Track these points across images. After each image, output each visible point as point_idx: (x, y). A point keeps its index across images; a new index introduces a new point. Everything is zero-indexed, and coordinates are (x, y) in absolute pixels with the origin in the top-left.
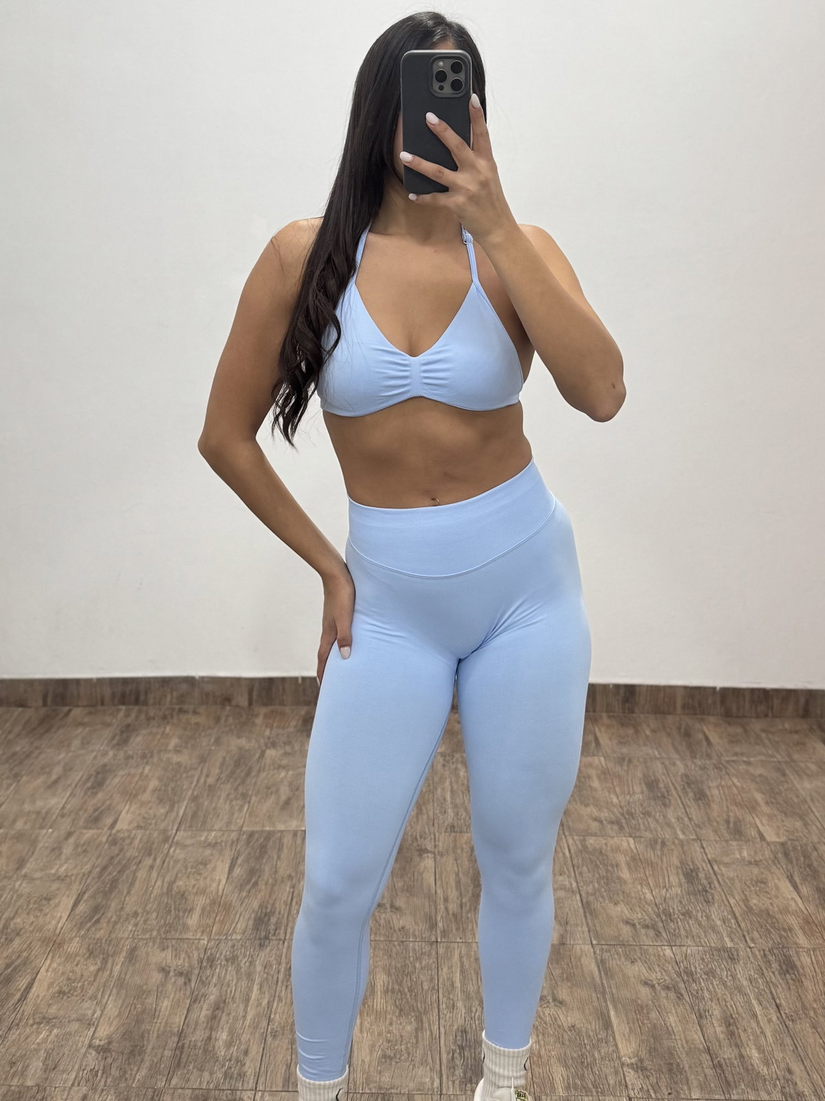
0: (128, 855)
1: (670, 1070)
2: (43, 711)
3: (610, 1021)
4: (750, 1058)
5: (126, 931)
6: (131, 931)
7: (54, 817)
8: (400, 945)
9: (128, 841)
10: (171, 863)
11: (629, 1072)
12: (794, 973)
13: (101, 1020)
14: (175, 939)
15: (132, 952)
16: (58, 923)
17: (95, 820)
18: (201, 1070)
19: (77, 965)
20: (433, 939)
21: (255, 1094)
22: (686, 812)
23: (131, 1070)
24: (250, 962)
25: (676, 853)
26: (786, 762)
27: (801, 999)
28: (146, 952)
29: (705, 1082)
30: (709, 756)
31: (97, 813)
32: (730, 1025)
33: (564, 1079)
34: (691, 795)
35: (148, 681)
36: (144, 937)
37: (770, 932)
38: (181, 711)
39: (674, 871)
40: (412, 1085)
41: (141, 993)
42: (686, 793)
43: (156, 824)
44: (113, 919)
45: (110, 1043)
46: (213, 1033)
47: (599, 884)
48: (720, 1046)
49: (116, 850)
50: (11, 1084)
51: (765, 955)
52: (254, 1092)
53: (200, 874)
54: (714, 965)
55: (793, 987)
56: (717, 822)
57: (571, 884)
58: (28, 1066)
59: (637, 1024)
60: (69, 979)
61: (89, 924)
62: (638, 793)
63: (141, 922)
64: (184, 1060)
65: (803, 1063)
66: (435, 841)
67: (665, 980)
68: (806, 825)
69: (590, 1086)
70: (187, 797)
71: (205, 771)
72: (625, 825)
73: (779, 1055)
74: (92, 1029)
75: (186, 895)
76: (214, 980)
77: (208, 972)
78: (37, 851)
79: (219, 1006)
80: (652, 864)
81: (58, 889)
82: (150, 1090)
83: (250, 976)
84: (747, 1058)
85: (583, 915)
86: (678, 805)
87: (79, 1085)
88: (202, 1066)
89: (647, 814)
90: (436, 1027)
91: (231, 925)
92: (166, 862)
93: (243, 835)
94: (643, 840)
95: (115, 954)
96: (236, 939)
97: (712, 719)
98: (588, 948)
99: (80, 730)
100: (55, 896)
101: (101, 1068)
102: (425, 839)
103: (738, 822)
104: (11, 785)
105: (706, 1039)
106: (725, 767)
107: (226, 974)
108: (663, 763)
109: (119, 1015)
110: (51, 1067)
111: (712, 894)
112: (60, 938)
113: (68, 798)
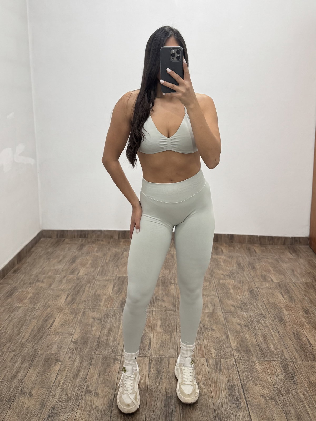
0: (83, 283)
1: (247, 351)
2: (57, 239)
3: (228, 336)
4: (271, 348)
5: (82, 306)
6: (83, 306)
7: (60, 271)
8: (164, 312)
9: (82, 279)
10: (96, 285)
11: (235, 352)
12: (283, 322)
13: (75, 333)
14: (96, 309)
15: (84, 312)
16: (61, 303)
17: (72, 273)
18: (105, 349)
19: (67, 316)
20: (175, 310)
21: (121, 357)
22: (250, 273)
23: (84, 349)
24: (120, 316)
25: (247, 285)
26: (279, 258)
27: (286, 330)
28: (88, 313)
29: (257, 355)
30: (256, 256)
31: (73, 270)
32: (264, 337)
33: (215, 353)
34: (251, 268)
35: (88, 231)
36: (88, 308)
37: (276, 309)
38: (98, 240)
39: (246, 291)
40: (169, 355)
41: (87, 325)
42: (249, 267)
43: (91, 274)
44: (78, 302)
45: (77, 340)
46: (109, 338)
47: (224, 294)
48: (262, 344)
49: (78, 282)
50: (48, 353)
51: (274, 316)
52: (121, 356)
53: (104, 289)
54: (259, 319)
55: (283, 326)
56: (259, 276)
57: (216, 294)
58: (52, 347)
59: (236, 337)
60: (65, 321)
61: (71, 304)
62: (235, 267)
63: (87, 304)
64: (100, 346)
65: (287, 350)
66: (175, 280)
67: (245, 324)
68: (285, 277)
69: (223, 355)
70: (100, 266)
71: (105, 258)
72: (231, 276)
73: (279, 347)
74: (72, 336)
75: (100, 295)
76: (109, 321)
77: (107, 319)
78: (55, 281)
79: (110, 330)
80: (239, 288)
81: (61, 293)
82: (90, 355)
83: (119, 320)
84: (270, 347)
85: (219, 303)
86: (247, 270)
87: (68, 353)
88: (105, 348)
89: (238, 273)
90: (176, 337)
91: (114, 304)
92: (94, 285)
93: (117, 277)
94: (237, 281)
95: (79, 313)
96: (115, 309)
97: (256, 245)
98: (221, 313)
99: (68, 245)
100: (60, 295)
101: (75, 348)
102: (172, 280)
103: (265, 276)
104: (47, 262)
105: (257, 341)
106: (261, 260)
107: (112, 320)
108: (242, 258)
109: (80, 332)
110: (60, 348)
111: (258, 298)
112: (62, 308)
113: (64, 266)
